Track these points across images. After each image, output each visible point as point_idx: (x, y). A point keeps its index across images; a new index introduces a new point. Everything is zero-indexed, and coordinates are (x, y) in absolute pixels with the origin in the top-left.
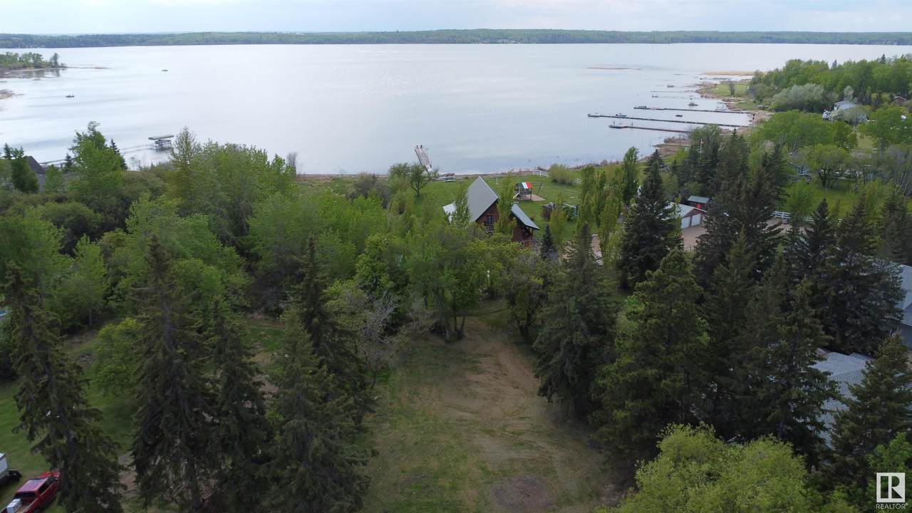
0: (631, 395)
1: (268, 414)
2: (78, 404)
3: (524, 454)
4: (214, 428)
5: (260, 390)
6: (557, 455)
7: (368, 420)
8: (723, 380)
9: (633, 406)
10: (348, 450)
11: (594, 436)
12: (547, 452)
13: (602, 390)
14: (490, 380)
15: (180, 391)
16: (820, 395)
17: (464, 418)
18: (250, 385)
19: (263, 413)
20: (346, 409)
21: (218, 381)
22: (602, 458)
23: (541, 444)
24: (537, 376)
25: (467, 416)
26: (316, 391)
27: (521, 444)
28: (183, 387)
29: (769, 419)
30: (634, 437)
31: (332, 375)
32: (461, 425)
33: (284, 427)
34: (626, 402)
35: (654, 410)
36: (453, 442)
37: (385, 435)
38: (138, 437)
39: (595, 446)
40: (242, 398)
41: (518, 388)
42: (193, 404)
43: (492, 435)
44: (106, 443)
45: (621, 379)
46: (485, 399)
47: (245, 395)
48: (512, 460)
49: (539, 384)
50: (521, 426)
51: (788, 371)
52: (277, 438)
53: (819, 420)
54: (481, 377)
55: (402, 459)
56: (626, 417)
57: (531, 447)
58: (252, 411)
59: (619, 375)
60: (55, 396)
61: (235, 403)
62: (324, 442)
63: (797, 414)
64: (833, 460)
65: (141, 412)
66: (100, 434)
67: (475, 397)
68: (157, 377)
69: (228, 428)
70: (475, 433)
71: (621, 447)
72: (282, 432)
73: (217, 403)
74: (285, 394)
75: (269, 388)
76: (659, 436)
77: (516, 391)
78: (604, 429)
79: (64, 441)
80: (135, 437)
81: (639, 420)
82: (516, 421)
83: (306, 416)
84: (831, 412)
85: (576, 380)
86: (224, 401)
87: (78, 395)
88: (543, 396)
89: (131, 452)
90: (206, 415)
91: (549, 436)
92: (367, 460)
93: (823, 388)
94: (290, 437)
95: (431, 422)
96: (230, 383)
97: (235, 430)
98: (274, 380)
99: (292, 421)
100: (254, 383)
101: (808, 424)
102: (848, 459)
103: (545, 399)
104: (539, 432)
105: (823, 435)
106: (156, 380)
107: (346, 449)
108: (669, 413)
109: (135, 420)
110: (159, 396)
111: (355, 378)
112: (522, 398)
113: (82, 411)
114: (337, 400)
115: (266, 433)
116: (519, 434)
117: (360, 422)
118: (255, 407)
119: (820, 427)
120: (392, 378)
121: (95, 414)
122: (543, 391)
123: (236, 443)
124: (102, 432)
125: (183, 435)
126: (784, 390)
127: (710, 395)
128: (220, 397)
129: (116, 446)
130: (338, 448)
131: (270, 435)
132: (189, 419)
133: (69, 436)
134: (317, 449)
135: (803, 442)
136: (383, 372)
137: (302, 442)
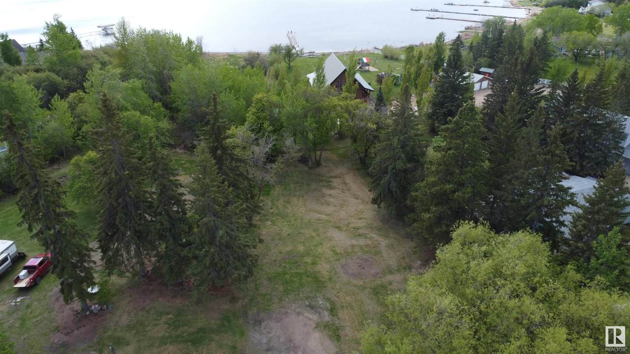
0: (434, 203)
1: (189, 214)
2: (59, 208)
3: (362, 242)
4: (153, 223)
5: (183, 198)
6: (384, 242)
7: (256, 219)
8: (498, 193)
9: (436, 210)
10: (243, 238)
11: (409, 230)
12: (377, 240)
13: (415, 200)
14: (339, 194)
15: (128, 199)
16: (563, 202)
17: (321, 219)
18: (176, 195)
19: (186, 214)
20: (240, 211)
21: (154, 193)
22: (413, 244)
23: (373, 235)
24: (370, 191)
25: (323, 217)
26: (221, 199)
27: (360, 236)
28: (130, 197)
29: (528, 218)
30: (436, 231)
31: (231, 189)
32: (319, 223)
33: (199, 223)
34: (431, 207)
35: (450, 213)
36: (313, 234)
37: (267, 230)
38: (101, 230)
39: (409, 236)
40: (171, 203)
41: (358, 199)
42: (138, 208)
43: (339, 230)
44: (80, 233)
45: (428, 191)
46: (335, 206)
47: (173, 202)
48: (353, 246)
49: (372, 196)
50: (360, 223)
51: (542, 187)
52: (196, 230)
53: (561, 219)
54: (332, 192)
55: (279, 245)
56: (430, 217)
57: (366, 237)
58: (177, 212)
59: (427, 189)
60: (43, 202)
61: (166, 207)
62: (227, 233)
63: (547, 216)
64: (569, 246)
65: (102, 214)
66: (76, 228)
67: (329, 205)
68: (112, 189)
69: (162, 224)
70: (328, 228)
71: (426, 236)
72: (198, 227)
73: (154, 207)
74: (200, 201)
75: (189, 197)
76: (451, 229)
77: (357, 201)
78: (416, 225)
79: (52, 232)
80: (99, 230)
81: (439, 219)
82: (356, 221)
83: (215, 216)
84: (570, 213)
85: (398, 193)
86: (159, 206)
87: (59, 202)
88: (375, 204)
89: (97, 240)
90: (147, 216)
91: (378, 230)
92: (256, 245)
93: (565, 197)
94: (204, 230)
95: (299, 221)
96: (162, 193)
97: (167, 224)
98: (192, 192)
99: (205, 219)
100: (178, 194)
101: (554, 222)
102: (579, 244)
103: (376, 206)
104: (371, 228)
105: (563, 229)
106: (111, 192)
107: (242, 237)
108: (460, 214)
109: (99, 219)
110: (114, 203)
111: (247, 191)
112: (361, 205)
113: (62, 212)
114: (235, 205)
115: (188, 226)
116: (358, 229)
117: (251, 220)
118: (180, 210)
119: (562, 224)
120: (272, 192)
121: (71, 214)
122: (374, 201)
123: (168, 233)
124: (77, 226)
125: (132, 228)
126: (539, 199)
127: (488, 203)
128: (156, 203)
129: (87, 236)
130: (236, 236)
131: (191, 228)
132: (135, 218)
133: (55, 229)
134: (222, 237)
135: (550, 234)
136: (266, 188)
137: (212, 232)
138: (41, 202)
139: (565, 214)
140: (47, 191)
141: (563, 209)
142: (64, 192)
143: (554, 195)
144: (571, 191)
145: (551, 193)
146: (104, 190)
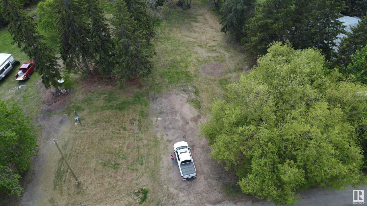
0: (259, 31)
1: (112, 37)
2: (35, 34)
3: (214, 54)
4: (91, 42)
5: (108, 27)
6: (227, 55)
7: (152, 40)
8: (298, 25)
9: (260, 35)
10: (144, 52)
11: (242, 47)
12: (223, 54)
13: (248, 28)
14: (201, 25)
15: (75, 28)
16: (337, 32)
17: (191, 41)
18: (103, 25)
19: (110, 37)
20: (143, 35)
21: (90, 24)
22: (244, 56)
23: (221, 51)
24: (221, 23)
25: (191, 39)
26: (130, 28)
27: (213, 51)
28: (76, 27)
29: (314, 41)
30: (259, 48)
31: (136, 21)
32: (189, 43)
33: (118, 43)
34: (257, 34)
35: (268, 37)
36: (186, 50)
37: (159, 47)
39: (242, 51)
40: (101, 30)
41: (213, 29)
42: (81, 34)
43: (201, 47)
44: (49, 49)
45: (256, 24)
46: (199, 33)
48: (209, 57)
49: (221, 27)
50: (214, 44)
51: (326, 21)
52: (117, 47)
53: (334, 41)
54: (198, 24)
55: (166, 56)
56: (256, 40)
57: (217, 52)
58: (105, 36)
61: (98, 33)
62: (135, 48)
63: (326, 40)
64: (337, 57)
65: (60, 37)
66: (46, 45)
67: (195, 32)
68: (65, 21)
69: (97, 43)
70: (195, 46)
71: (253, 51)
72: (118, 44)
73: (91, 33)
74: (118, 28)
75: (111, 27)
76: (268, 46)
77: (212, 30)
78: (247, 44)
79: (32, 48)
80: (60, 47)
81: (262, 41)
82: (211, 42)
83: (127, 38)
84: (340, 38)
85: (237, 25)
86: (93, 32)
87: (34, 29)
88: (223, 32)
89: (60, 53)
90: (87, 38)
91: (225, 48)
92: (152, 56)
93: (339, 27)
94: (121, 47)
95: (177, 42)
96: (95, 24)
97: (99, 43)
98: (113, 23)
99: (122, 40)
100: (105, 25)
101: (330, 43)
102: (343, 56)
103: (224, 33)
104: (220, 46)
105: (334, 48)
108: (273, 38)
109: (59, 40)
110: (66, 30)
111: (146, 23)
112: (214, 33)
113: (37, 36)
114: (139, 32)
115: (112, 44)
116: (212, 47)
117: (149, 41)
118: (107, 35)
119: (334, 44)
120: (161, 25)
121: (42, 37)
122: (223, 30)
123: (100, 49)
125: (79, 46)
126: (323, 29)
127: (291, 32)
128: (92, 30)
129: (53, 50)
130: (141, 50)
131: (113, 45)
132: (80, 39)
133: (34, 46)
134: (132, 51)
135: (326, 50)
136: (157, 21)
137: (126, 47)
138: (23, 30)
139: (337, 39)
140: (26, 23)
141: (336, 36)
142: (36, 24)
143: (332, 27)
144: (343, 24)
145: (331, 26)
146: (60, 23)
